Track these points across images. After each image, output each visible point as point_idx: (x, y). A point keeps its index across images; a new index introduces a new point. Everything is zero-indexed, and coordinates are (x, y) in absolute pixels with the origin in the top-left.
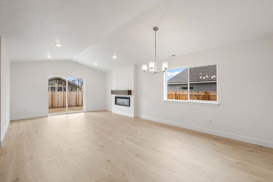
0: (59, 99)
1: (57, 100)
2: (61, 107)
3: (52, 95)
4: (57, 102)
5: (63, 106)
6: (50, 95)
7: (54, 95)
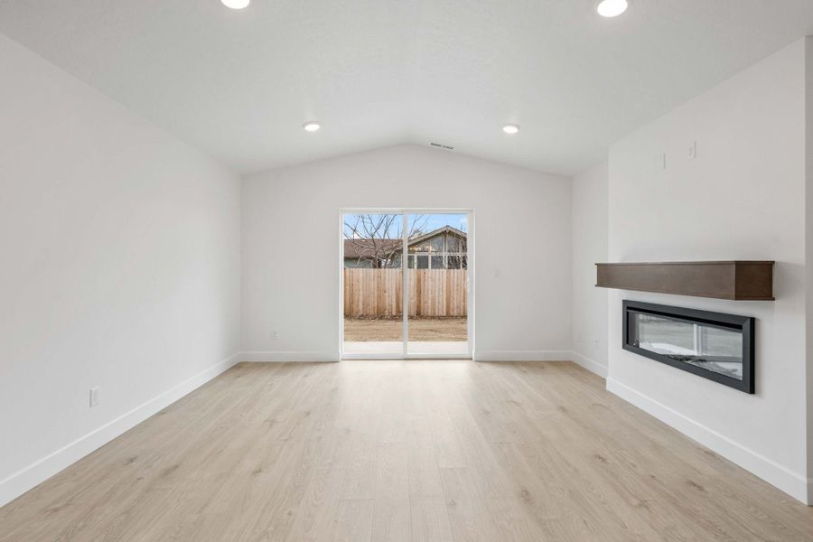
0: (437, 293)
1: (430, 296)
2: (440, 318)
3: (419, 281)
4: (430, 302)
5: (448, 312)
6: (413, 279)
7: (422, 279)
